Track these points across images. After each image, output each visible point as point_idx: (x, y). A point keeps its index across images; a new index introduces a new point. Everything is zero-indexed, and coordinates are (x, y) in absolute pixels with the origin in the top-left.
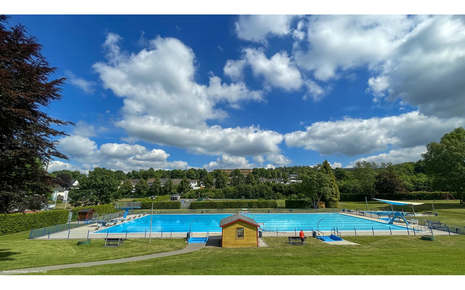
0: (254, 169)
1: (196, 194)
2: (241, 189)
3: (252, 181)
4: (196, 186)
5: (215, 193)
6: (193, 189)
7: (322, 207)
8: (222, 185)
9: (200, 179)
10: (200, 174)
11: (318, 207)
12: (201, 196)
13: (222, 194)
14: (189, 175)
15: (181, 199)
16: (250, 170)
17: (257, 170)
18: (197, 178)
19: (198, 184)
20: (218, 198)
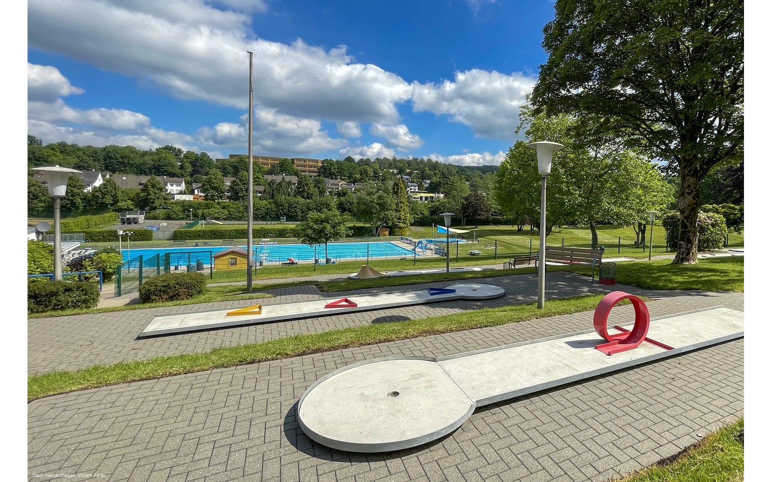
0: (325, 161)
1: (184, 211)
2: (281, 205)
3: (309, 189)
4: (181, 193)
5: (227, 211)
6: (173, 198)
7: (385, 235)
8: (244, 195)
9: (192, 176)
10: (193, 164)
11: (379, 235)
12: (195, 216)
13: (243, 213)
14: (162, 164)
15: (146, 221)
16: (317, 161)
17: (331, 164)
18: (183, 173)
19: (187, 187)
20: (234, 219)
